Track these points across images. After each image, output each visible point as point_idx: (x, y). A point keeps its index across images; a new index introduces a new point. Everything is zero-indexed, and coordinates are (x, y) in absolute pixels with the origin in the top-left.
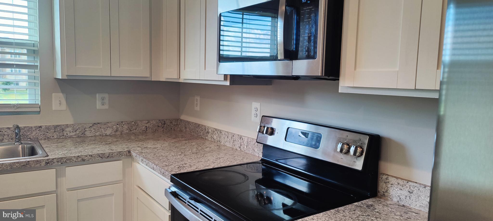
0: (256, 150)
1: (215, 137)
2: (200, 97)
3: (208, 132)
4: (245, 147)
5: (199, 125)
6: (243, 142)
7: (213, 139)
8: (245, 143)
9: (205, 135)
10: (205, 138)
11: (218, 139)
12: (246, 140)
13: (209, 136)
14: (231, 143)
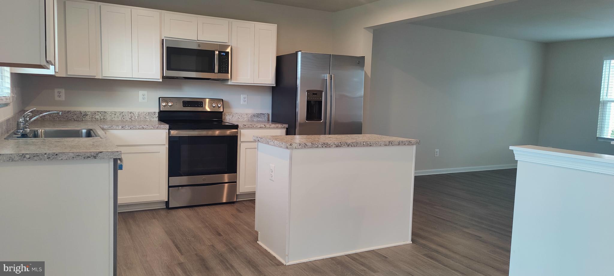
0: (147, 117)
1: (97, 117)
2: (65, 90)
3: (87, 115)
4: (137, 117)
5: (68, 112)
6: (134, 115)
7: (94, 119)
8: (135, 115)
9: (82, 117)
10: (81, 120)
11: (102, 118)
12: (137, 113)
13: (88, 117)
14: (120, 118)
